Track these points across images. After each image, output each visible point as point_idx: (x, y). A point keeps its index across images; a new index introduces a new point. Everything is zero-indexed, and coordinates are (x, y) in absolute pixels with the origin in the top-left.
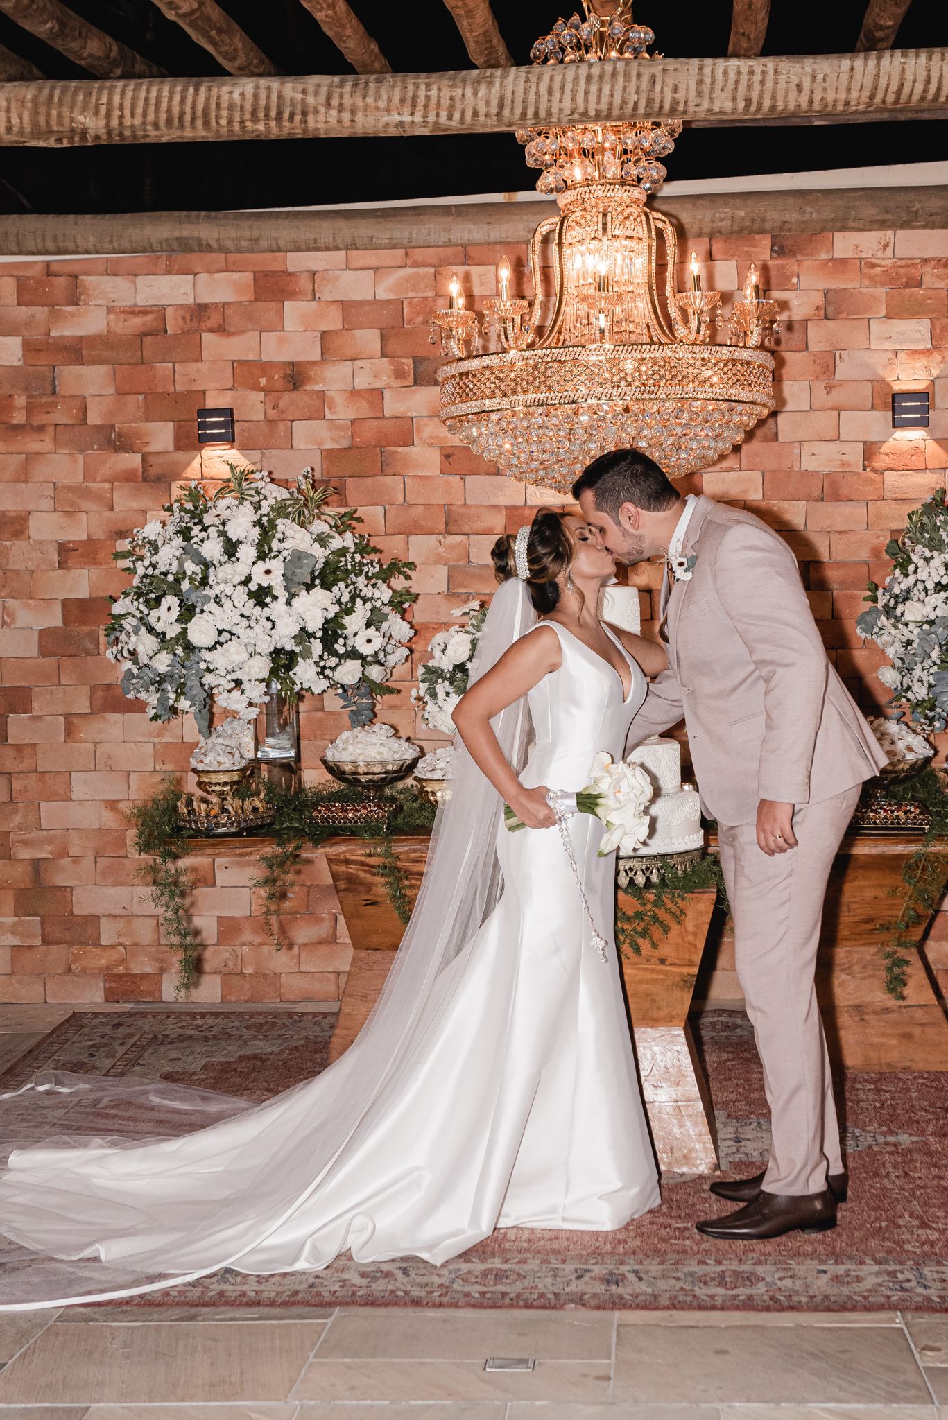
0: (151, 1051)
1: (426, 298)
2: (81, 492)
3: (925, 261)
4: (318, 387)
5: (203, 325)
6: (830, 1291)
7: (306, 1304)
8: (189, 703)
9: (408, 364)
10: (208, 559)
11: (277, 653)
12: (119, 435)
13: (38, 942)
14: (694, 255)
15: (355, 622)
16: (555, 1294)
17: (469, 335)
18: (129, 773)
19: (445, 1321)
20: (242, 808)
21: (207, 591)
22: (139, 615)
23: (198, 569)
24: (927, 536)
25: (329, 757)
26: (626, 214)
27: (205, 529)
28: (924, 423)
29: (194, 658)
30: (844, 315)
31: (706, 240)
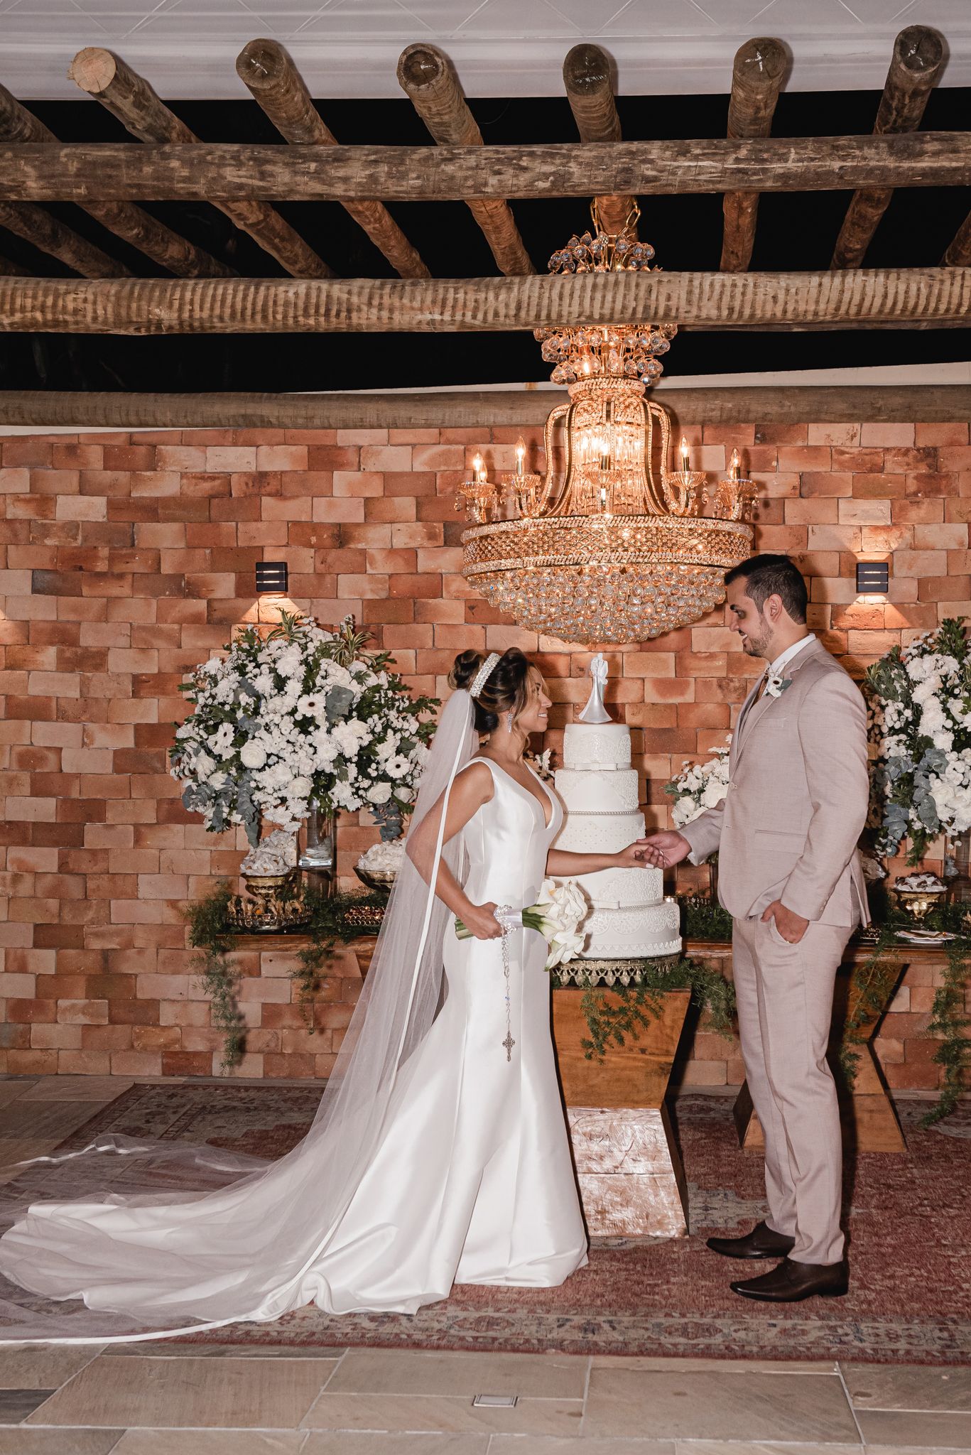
0: (199, 1118)
1: (456, 471)
2: (155, 632)
3: (887, 450)
4: (360, 546)
5: (263, 491)
6: (778, 1343)
7: (322, 1344)
8: (240, 816)
9: (439, 527)
10: (260, 692)
11: (317, 775)
12: (188, 583)
13: (106, 1022)
14: (684, 440)
15: (386, 750)
16: (539, 1340)
17: (490, 503)
18: (188, 876)
19: (441, 1361)
20: (283, 909)
21: (259, 720)
22: (199, 740)
23: (251, 701)
24: (883, 686)
25: (361, 865)
26: (627, 403)
27: (258, 666)
28: (883, 589)
29: (246, 777)
30: (816, 495)
31: (699, 427)
